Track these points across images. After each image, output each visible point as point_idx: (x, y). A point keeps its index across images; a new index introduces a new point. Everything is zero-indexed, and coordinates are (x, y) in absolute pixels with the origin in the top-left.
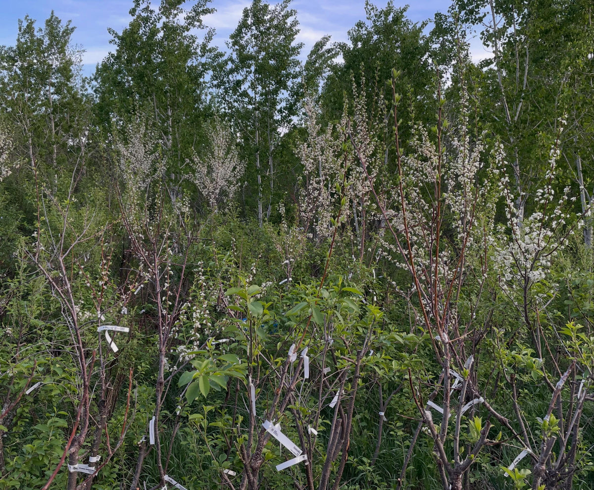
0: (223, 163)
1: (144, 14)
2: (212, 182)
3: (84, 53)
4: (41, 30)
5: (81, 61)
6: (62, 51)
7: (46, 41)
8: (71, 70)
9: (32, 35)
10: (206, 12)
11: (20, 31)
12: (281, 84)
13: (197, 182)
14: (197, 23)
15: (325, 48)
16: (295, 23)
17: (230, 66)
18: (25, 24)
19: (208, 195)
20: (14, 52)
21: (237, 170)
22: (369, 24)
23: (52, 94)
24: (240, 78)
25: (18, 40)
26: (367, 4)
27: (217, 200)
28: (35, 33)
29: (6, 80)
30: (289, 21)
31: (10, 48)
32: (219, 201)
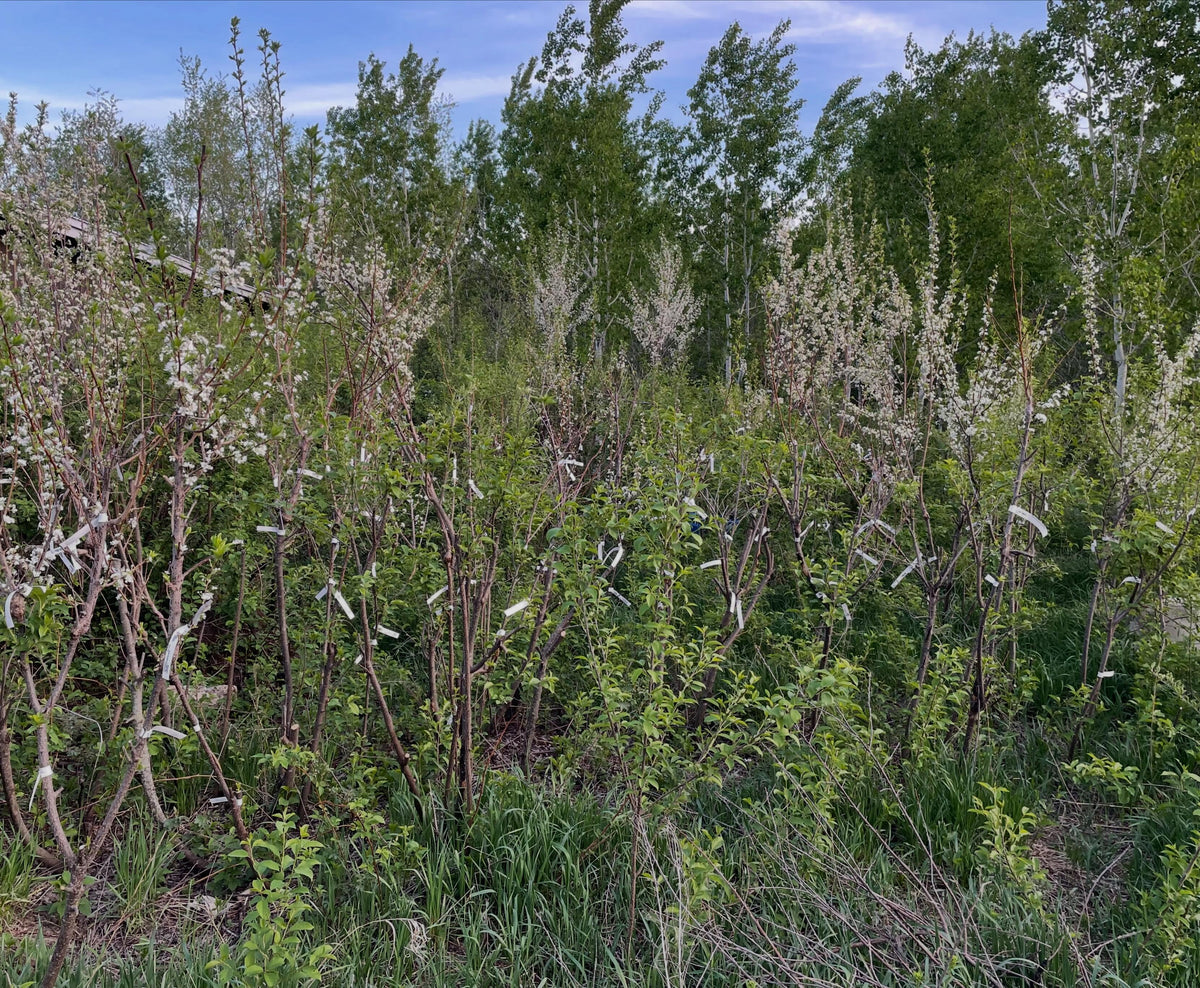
0: (670, 302)
1: (559, 79)
2: (654, 329)
3: (453, 110)
4: (393, 78)
5: (449, 121)
6: (423, 109)
7: (400, 94)
8: (435, 141)
9: (379, 86)
10: (652, 67)
11: (361, 80)
12: (766, 170)
13: (635, 328)
14: (638, 85)
15: (850, 98)
16: (791, 68)
17: (686, 143)
18: (369, 69)
19: (649, 346)
20: (355, 116)
21: (690, 311)
22: (908, 75)
23: (408, 179)
24: (700, 161)
25: (360, 97)
26: (909, 43)
27: (661, 352)
28: (384, 83)
29: (343, 163)
30: (781, 66)
31: (349, 111)
32: (664, 354)
